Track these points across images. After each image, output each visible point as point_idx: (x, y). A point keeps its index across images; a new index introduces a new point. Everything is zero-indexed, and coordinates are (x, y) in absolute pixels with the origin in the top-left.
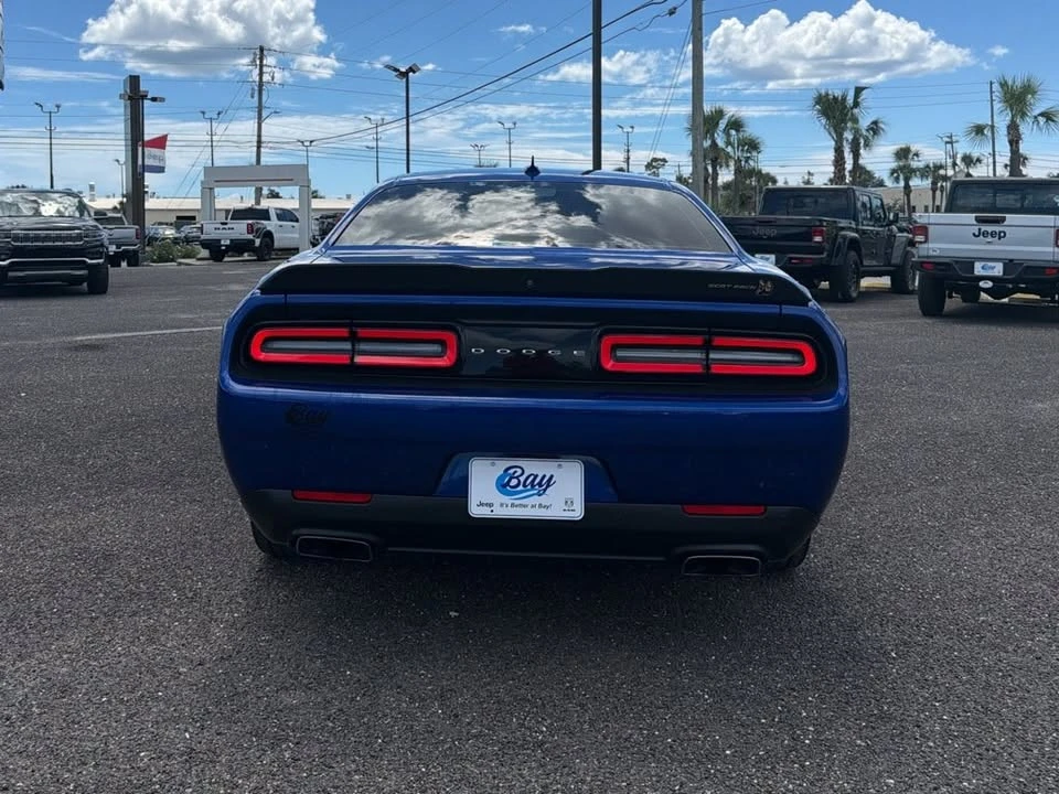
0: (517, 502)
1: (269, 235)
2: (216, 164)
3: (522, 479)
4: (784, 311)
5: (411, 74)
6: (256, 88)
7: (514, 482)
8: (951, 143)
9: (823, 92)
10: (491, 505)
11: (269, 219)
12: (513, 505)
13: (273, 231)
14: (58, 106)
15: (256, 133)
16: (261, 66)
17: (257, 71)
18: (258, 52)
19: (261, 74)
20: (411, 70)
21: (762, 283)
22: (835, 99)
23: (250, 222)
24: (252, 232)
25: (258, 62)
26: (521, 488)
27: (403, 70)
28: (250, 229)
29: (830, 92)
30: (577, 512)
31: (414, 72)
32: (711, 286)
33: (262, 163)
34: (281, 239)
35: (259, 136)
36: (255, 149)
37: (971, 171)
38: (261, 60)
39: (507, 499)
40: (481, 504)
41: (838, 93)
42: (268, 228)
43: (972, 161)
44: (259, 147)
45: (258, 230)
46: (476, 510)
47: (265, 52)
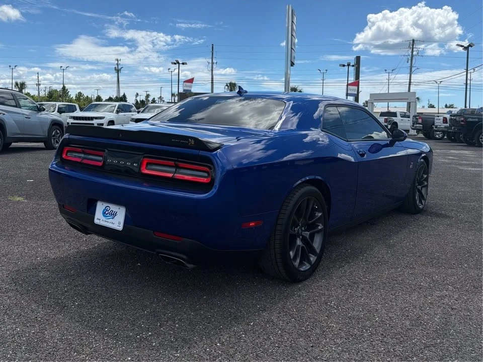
0: (107, 220)
1: (395, 124)
2: (390, 92)
3: (109, 211)
4: (200, 153)
5: (470, 47)
6: (410, 58)
7: (107, 212)
10: (100, 220)
11: (396, 117)
12: (105, 221)
13: (398, 122)
14: (326, 70)
15: (409, 78)
16: (413, 48)
17: (411, 51)
18: (411, 42)
19: (412, 52)
20: (470, 46)
21: (190, 140)
23: (386, 117)
24: (387, 122)
25: (411, 47)
26: (108, 215)
27: (466, 46)
28: (386, 121)
30: (120, 228)
31: (471, 47)
32: (173, 140)
33: (411, 91)
34: (401, 125)
35: (410, 80)
36: (408, 86)
38: (413, 45)
39: (104, 218)
40: (98, 219)
42: (395, 121)
44: (410, 85)
45: (389, 121)
46: (96, 221)
47: (415, 42)
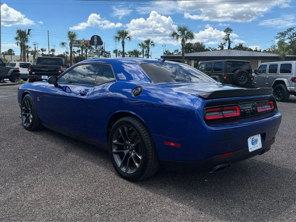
8: (35, 45)
9: (19, 29)
12: (254, 147)
22: (23, 31)
29: (21, 30)
30: (261, 146)
37: (43, 53)
41: (24, 30)
43: (43, 50)
46: (250, 150)
